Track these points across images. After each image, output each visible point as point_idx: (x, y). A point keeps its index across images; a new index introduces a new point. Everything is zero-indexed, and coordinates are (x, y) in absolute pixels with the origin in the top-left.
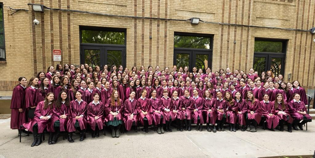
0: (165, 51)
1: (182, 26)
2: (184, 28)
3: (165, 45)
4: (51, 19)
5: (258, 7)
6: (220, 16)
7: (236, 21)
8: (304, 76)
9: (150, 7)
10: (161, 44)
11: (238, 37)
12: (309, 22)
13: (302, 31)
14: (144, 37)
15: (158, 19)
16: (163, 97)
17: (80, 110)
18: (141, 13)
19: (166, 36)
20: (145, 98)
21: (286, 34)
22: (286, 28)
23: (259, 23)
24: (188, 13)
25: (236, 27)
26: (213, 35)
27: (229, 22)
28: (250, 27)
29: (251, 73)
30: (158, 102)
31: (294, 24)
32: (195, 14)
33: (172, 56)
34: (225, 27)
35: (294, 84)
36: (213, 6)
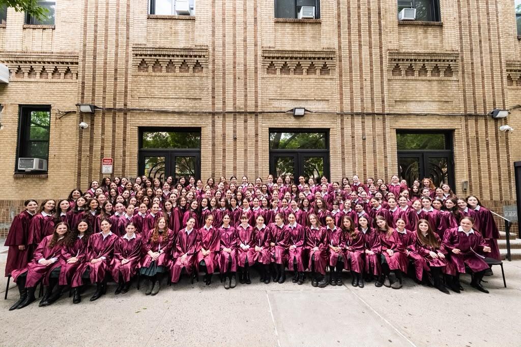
0: (257, 155)
1: (280, 120)
2: (284, 122)
3: (256, 147)
4: (103, 121)
5: (396, 87)
6: (337, 103)
7: (363, 108)
8: (492, 184)
9: (233, 98)
10: (250, 145)
11: (368, 130)
12: (487, 102)
13: (476, 117)
14: (225, 137)
15: (246, 113)
16: (241, 225)
17: (102, 249)
18: (221, 106)
19: (257, 135)
20: (211, 227)
21: (448, 121)
22: (447, 113)
23: (400, 109)
24: (288, 103)
25: (364, 116)
26: (329, 129)
27: (352, 109)
28: (386, 116)
29: (395, 183)
30: (231, 233)
31: (461, 106)
32: (299, 102)
33: (266, 161)
34: (346, 118)
35: (469, 202)
36: (326, 90)
